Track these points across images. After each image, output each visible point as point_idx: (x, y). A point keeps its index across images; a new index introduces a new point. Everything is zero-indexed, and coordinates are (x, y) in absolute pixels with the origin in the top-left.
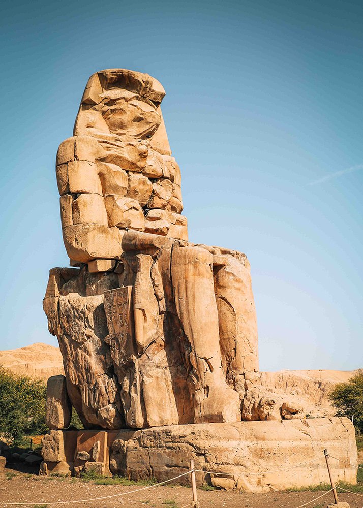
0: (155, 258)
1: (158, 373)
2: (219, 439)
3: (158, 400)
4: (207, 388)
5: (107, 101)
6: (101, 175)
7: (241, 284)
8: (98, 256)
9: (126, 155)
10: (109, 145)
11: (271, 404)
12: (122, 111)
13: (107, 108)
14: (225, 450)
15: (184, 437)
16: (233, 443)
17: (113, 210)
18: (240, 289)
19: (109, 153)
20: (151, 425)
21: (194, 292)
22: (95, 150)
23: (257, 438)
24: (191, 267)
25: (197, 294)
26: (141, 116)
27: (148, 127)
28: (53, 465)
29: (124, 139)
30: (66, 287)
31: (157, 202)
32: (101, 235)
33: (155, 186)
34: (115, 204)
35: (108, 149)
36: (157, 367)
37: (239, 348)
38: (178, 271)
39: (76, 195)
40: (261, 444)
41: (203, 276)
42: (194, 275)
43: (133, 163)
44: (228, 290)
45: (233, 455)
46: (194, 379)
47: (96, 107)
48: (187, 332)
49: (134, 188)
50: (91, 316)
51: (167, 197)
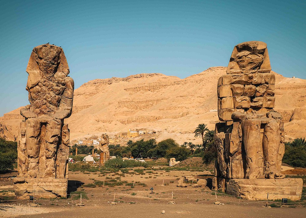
0: (240, 123)
1: (237, 162)
2: (244, 184)
3: (236, 170)
4: (249, 168)
5: (238, 57)
6: (232, 89)
7: (272, 130)
8: (228, 120)
9: (244, 79)
10: (236, 77)
11: (272, 173)
12: (243, 61)
13: (239, 60)
14: (245, 187)
15: (237, 183)
16: (248, 186)
17: (235, 102)
18: (271, 132)
19: (236, 80)
20: (233, 178)
21: (249, 135)
22: (230, 80)
23: (255, 185)
24: (249, 127)
25: (249, 136)
26: (252, 61)
27: (255, 65)
28: (214, 187)
29: (244, 72)
30: (220, 130)
31: (258, 94)
32: (229, 113)
33: (258, 88)
34: (236, 100)
35: (235, 78)
36: (237, 160)
37: (268, 153)
38: (245, 128)
39: (221, 98)
40: (256, 186)
41: (253, 130)
42: (250, 129)
43: (246, 82)
44: (268, 133)
45: (247, 189)
46: (247, 164)
47: (235, 60)
48: (245, 149)
49: (246, 92)
50: (223, 142)
51: (263, 92)
